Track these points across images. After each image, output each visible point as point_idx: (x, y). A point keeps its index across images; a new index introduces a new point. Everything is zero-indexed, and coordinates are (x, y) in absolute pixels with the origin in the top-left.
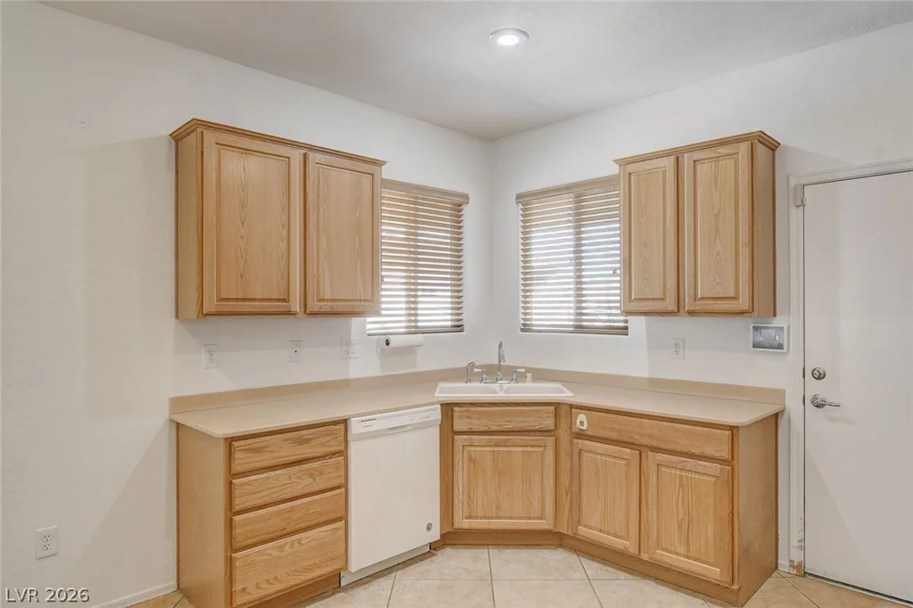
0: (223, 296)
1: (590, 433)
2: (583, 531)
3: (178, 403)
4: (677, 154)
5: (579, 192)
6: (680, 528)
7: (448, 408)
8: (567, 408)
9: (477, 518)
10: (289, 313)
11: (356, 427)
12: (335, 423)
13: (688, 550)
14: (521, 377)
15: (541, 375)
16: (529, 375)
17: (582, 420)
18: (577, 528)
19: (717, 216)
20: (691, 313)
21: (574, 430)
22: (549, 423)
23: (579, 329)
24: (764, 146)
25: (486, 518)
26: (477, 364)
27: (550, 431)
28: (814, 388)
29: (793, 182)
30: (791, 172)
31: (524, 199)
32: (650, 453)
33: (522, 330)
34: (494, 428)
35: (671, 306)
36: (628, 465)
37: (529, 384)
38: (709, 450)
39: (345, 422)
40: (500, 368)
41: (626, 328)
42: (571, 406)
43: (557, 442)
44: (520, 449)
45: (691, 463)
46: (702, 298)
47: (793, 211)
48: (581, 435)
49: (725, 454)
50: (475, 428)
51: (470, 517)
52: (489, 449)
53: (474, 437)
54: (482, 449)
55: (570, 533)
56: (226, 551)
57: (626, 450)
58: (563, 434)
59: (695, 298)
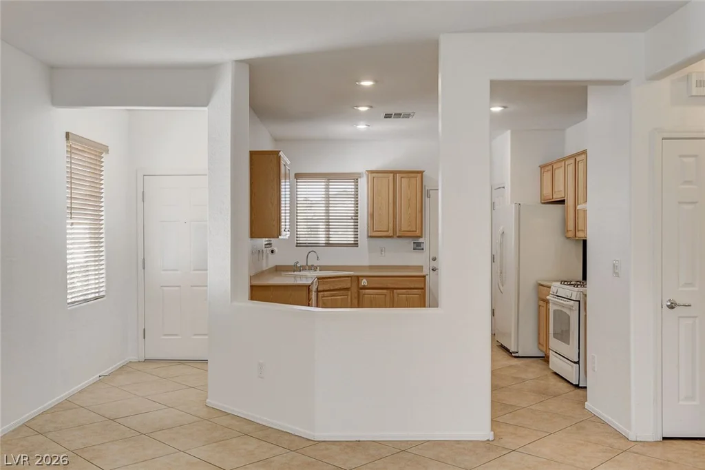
1: (369, 286)
4: (393, 173)
7: (318, 280)
8: (356, 278)
14: (315, 269)
15: (323, 268)
16: (318, 268)
17: (364, 282)
19: (409, 199)
20: (399, 237)
21: (360, 286)
22: (349, 285)
23: (328, 245)
27: (349, 288)
28: (433, 264)
29: (427, 188)
31: (297, 177)
32: (395, 291)
33: (297, 246)
35: (391, 234)
36: (386, 296)
38: (417, 285)
41: (357, 244)
42: (358, 277)
43: (352, 293)
44: (340, 297)
45: (410, 291)
46: (403, 231)
47: (426, 198)
48: (364, 288)
49: (423, 286)
50: (325, 288)
52: (330, 298)
53: (325, 293)
54: (327, 298)
57: (385, 291)
58: (354, 290)
59: (400, 230)
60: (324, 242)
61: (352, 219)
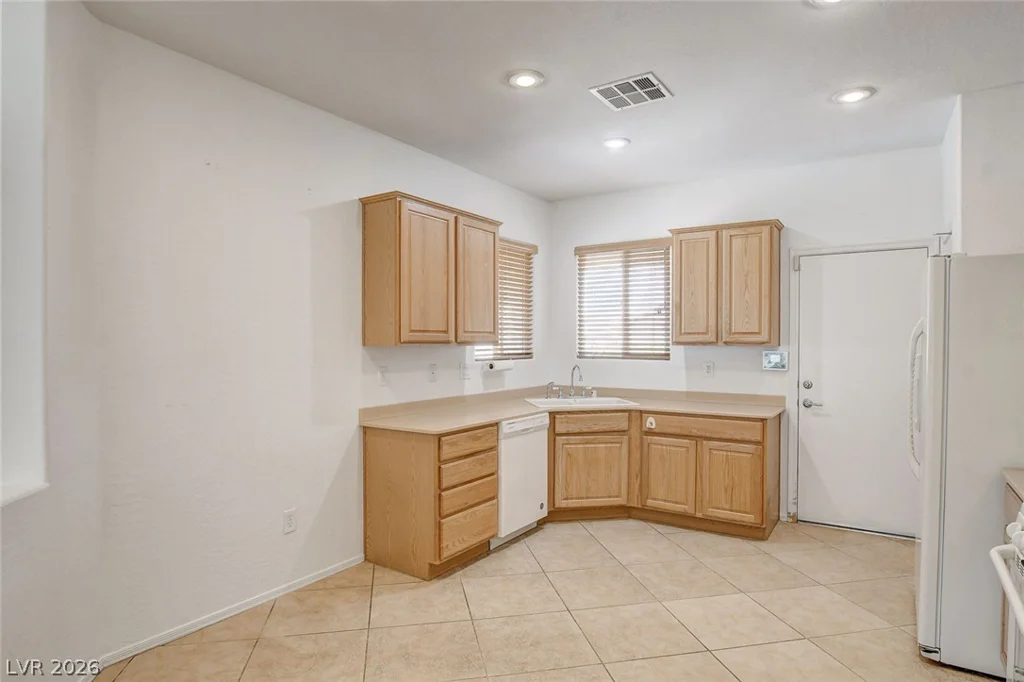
0: (413, 328)
1: (656, 431)
2: (650, 503)
3: (365, 412)
4: (718, 229)
5: (629, 250)
6: (726, 490)
7: (553, 415)
8: (638, 414)
9: (572, 499)
10: (448, 342)
11: (505, 428)
12: (491, 425)
13: (732, 506)
14: (589, 394)
15: (603, 392)
16: (595, 392)
17: (651, 422)
18: (646, 502)
19: (746, 275)
20: (726, 343)
21: (644, 429)
22: (624, 425)
23: (627, 356)
24: (776, 227)
25: (578, 498)
26: (556, 384)
27: (624, 431)
28: (806, 394)
29: (793, 254)
30: (792, 245)
31: (580, 251)
32: (705, 442)
33: (578, 357)
34: (585, 430)
35: (713, 339)
36: (688, 451)
37: (594, 399)
38: (747, 436)
39: (497, 424)
40: (572, 387)
41: (668, 355)
42: (641, 412)
43: (630, 439)
44: (604, 445)
45: (734, 446)
46: (735, 333)
47: (792, 272)
48: (650, 432)
49: (759, 438)
50: (571, 430)
51: (567, 499)
52: (582, 446)
53: (571, 437)
54: (576, 446)
55: (640, 506)
56: (435, 519)
57: (686, 441)
58: (635, 433)
59: (730, 332)
60: (621, 351)
61: (659, 314)
